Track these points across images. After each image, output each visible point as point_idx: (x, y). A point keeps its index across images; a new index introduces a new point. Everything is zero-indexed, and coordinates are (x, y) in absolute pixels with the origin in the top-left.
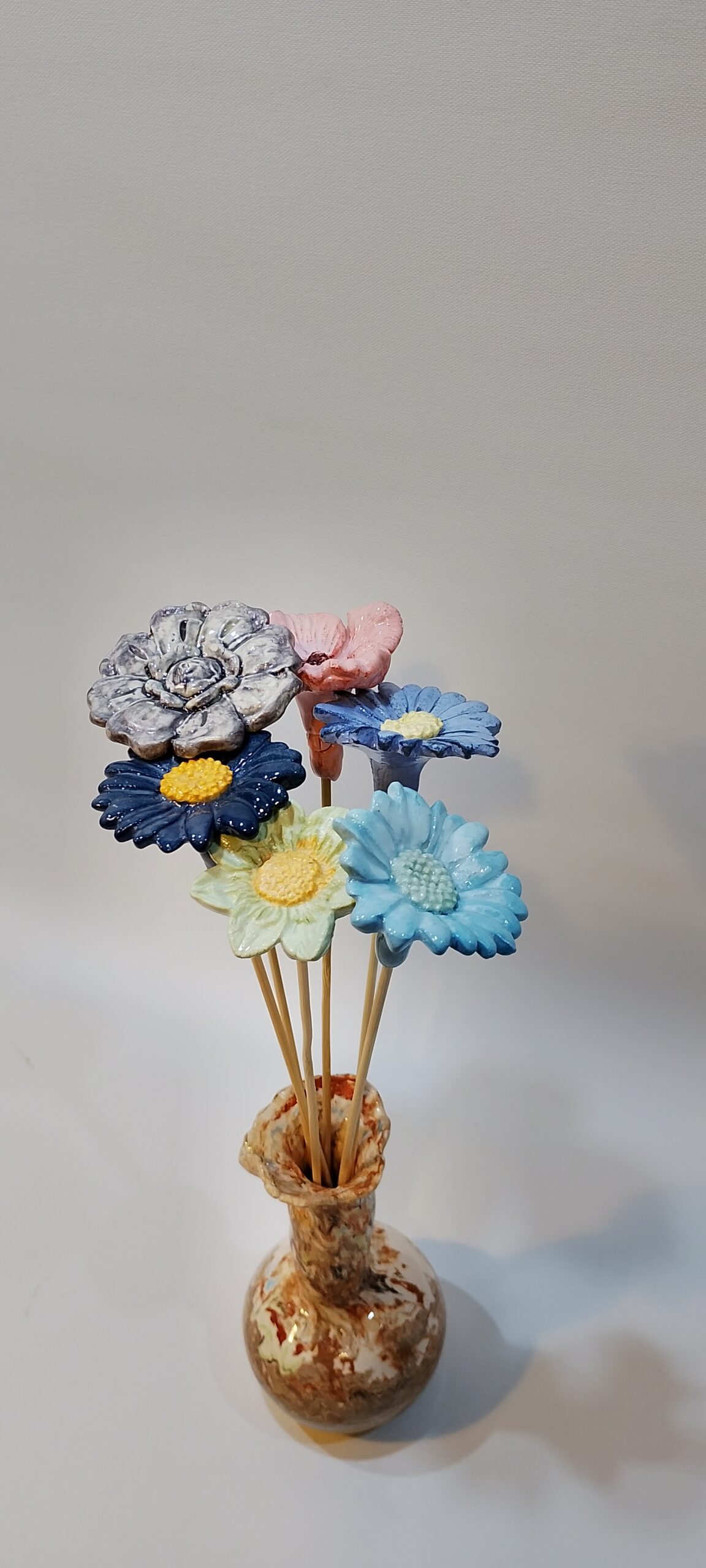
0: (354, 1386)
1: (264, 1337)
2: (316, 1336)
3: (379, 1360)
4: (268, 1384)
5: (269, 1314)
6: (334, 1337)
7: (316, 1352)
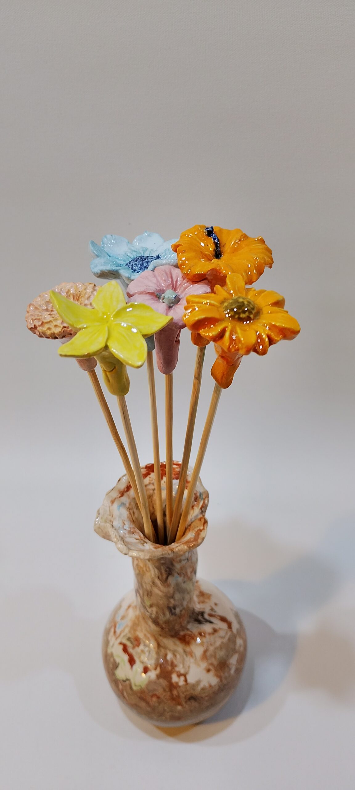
0: (188, 693)
1: (119, 664)
2: (157, 660)
3: (205, 672)
4: (124, 697)
5: (121, 647)
6: (171, 659)
7: (158, 670)
